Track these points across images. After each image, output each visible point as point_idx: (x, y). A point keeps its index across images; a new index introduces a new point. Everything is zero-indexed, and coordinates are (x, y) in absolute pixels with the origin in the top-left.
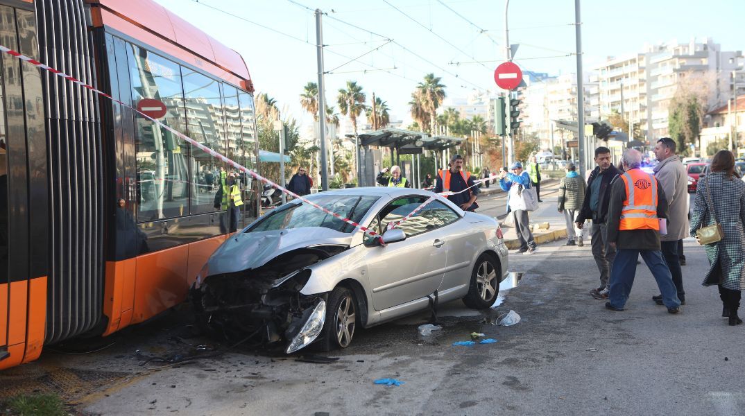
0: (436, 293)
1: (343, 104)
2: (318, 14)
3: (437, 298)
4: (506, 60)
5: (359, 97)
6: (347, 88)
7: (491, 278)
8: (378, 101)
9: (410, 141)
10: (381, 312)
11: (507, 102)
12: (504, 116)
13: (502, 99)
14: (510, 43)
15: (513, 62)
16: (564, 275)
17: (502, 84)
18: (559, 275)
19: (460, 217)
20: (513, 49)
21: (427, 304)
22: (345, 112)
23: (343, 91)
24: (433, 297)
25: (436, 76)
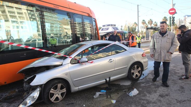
0: (110, 78)
1: (149, 23)
2: (138, 6)
3: (110, 80)
4: (172, 8)
5: (152, 22)
6: (150, 20)
7: (138, 71)
8: (155, 22)
9: (157, 28)
10: (79, 87)
11: (172, 17)
12: (171, 21)
13: (170, 17)
14: (173, 3)
15: (174, 8)
16: (175, 64)
17: (171, 13)
18: (174, 64)
19: (126, 50)
20: (174, 5)
21: (105, 82)
22: (149, 24)
23: (149, 21)
24: (108, 79)
25: (166, 17)
